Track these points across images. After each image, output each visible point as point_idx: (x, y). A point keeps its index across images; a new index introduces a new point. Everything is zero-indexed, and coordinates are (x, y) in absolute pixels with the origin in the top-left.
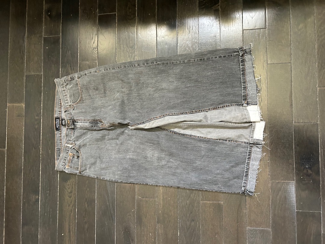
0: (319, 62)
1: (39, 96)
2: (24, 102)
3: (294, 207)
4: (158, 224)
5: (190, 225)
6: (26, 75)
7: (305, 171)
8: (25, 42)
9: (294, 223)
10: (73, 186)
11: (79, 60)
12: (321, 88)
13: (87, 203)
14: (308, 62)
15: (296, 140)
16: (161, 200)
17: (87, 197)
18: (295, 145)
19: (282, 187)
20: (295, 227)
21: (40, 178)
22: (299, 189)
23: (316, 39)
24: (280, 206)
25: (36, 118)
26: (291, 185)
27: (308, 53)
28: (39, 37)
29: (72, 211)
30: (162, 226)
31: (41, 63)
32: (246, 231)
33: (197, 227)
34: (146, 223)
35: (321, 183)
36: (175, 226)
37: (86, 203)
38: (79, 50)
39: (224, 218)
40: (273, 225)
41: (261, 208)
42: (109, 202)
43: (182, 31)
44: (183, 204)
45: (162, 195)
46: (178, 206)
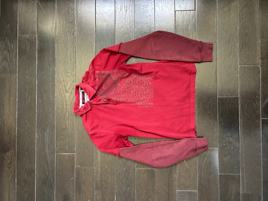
0: (240, 42)
3: (218, 171)
4: (96, 190)
5: (126, 190)
7: (227, 139)
9: (217, 185)
10: (13, 157)
11: (18, 34)
12: (241, 65)
13: (27, 173)
14: (231, 42)
15: (220, 111)
16: (99, 168)
17: (26, 167)
18: (219, 116)
19: (208, 154)
20: (218, 188)
22: (222, 154)
23: (238, 22)
24: (206, 171)
26: (215, 152)
27: (231, 34)
29: (11, 182)
30: (100, 192)
32: (176, 194)
33: (132, 192)
34: (85, 190)
35: (240, 149)
36: (112, 191)
37: (25, 173)
38: (18, 23)
39: (156, 182)
40: (199, 187)
41: (189, 172)
42: (49, 172)
43: (119, 10)
44: (120, 171)
45: (100, 164)
46: (115, 173)
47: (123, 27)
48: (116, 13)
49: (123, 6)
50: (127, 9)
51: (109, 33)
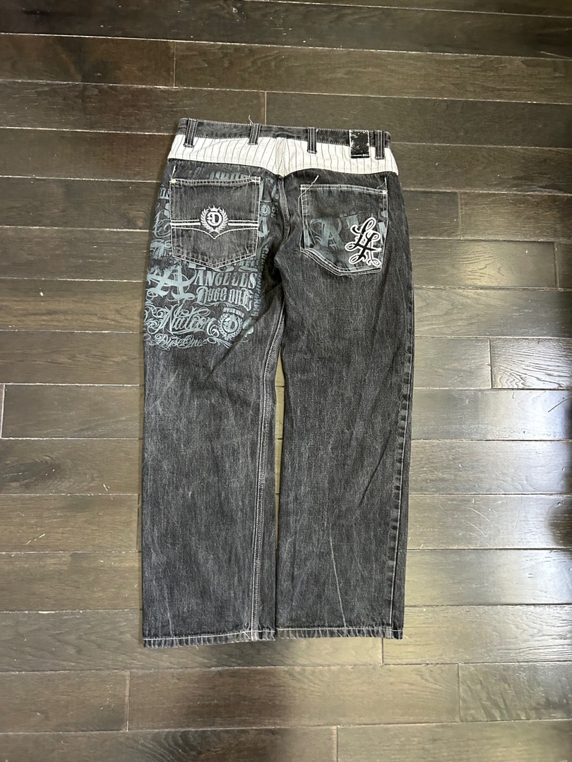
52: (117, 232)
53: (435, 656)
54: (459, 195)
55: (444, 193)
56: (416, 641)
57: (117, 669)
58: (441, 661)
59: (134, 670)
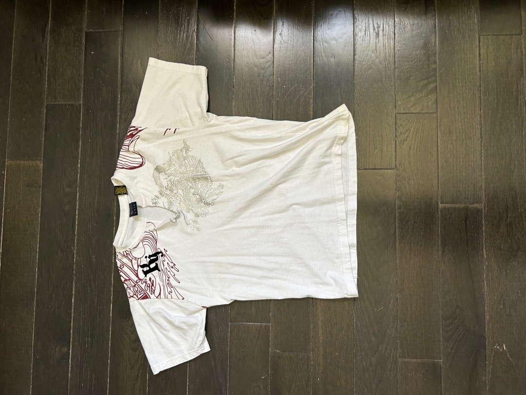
1: (73, 146)
2: (42, 159)
6: (47, 106)
8: (47, 40)
16: (321, 357)
21: (72, 311)
25: (67, 190)
28: (77, 30)
29: (137, 380)
31: (79, 82)
39: (443, 391)
41: (514, 371)
43: (363, 33)
44: (365, 365)
45: (323, 347)
46: (355, 368)
47: (370, 68)
48: (357, 40)
49: (371, 25)
50: (378, 31)
51: (342, 79)
52: (71, 367)
53: (390, 130)
54: (49, 103)
55: (46, 115)
56: (379, 144)
57: (397, 368)
58: (394, 125)
59: (398, 355)
